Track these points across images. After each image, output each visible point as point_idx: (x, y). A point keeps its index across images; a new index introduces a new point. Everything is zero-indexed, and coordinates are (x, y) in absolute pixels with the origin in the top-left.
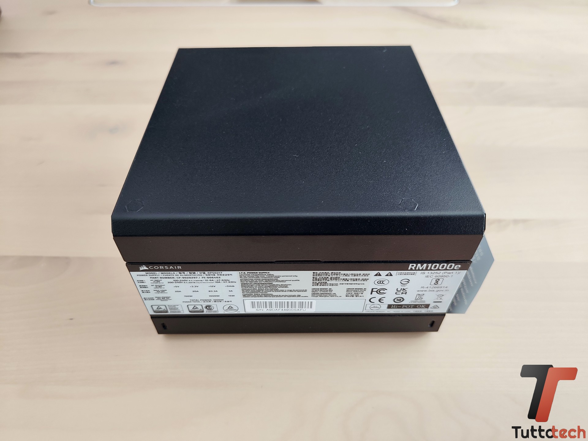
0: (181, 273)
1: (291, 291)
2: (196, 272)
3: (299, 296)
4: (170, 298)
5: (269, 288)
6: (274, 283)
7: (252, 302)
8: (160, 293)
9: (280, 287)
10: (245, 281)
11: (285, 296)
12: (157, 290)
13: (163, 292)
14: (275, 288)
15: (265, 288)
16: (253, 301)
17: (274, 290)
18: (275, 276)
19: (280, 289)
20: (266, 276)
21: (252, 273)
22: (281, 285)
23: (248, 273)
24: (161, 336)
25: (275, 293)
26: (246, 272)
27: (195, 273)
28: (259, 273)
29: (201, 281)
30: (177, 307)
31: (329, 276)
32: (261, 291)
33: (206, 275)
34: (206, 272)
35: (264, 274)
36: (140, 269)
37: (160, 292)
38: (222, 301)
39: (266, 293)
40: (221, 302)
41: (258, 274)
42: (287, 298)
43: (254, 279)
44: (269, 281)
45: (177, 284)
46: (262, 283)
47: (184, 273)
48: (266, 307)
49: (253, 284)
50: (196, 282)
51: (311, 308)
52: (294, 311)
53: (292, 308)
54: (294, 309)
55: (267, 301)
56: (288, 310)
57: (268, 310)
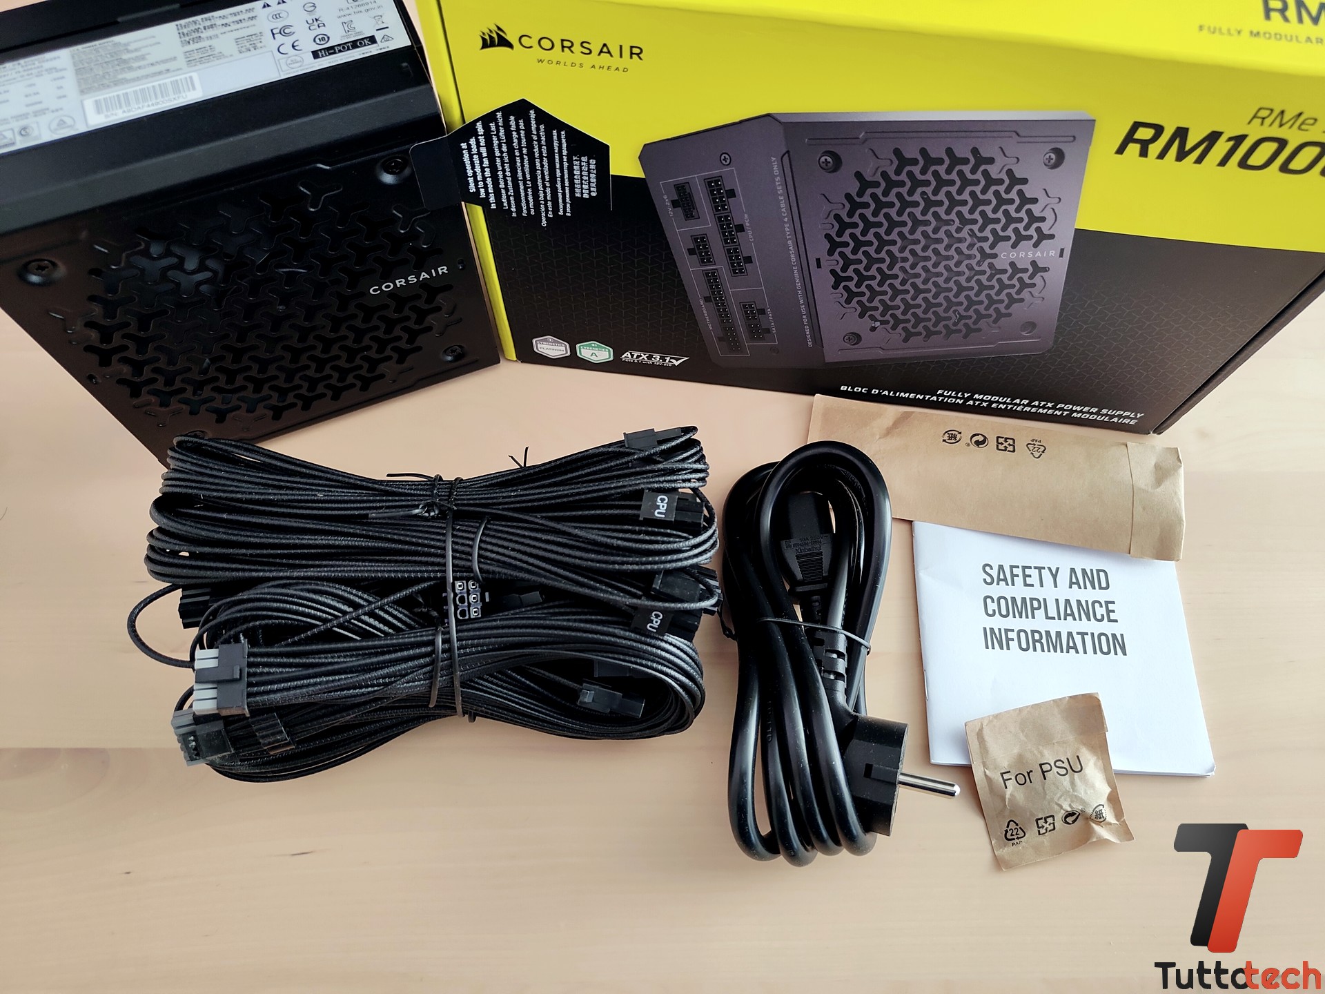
1: (153, 65)
3: (168, 71)
5: (118, 68)
6: (126, 57)
7: (96, 101)
9: (134, 61)
10: (81, 64)
11: (147, 76)
14: (127, 66)
15: (111, 70)
16: (97, 98)
17: (126, 69)
18: (123, 44)
19: (136, 65)
20: (110, 48)
22: (136, 57)
25: (130, 75)
32: (107, 77)
35: (106, 44)
39: (116, 79)
41: (98, 46)
42: (150, 80)
44: (115, 55)
48: (121, 107)
51: (194, 88)
52: (168, 104)
53: (162, 97)
54: (166, 98)
55: (120, 93)
56: (158, 103)
57: (124, 112)
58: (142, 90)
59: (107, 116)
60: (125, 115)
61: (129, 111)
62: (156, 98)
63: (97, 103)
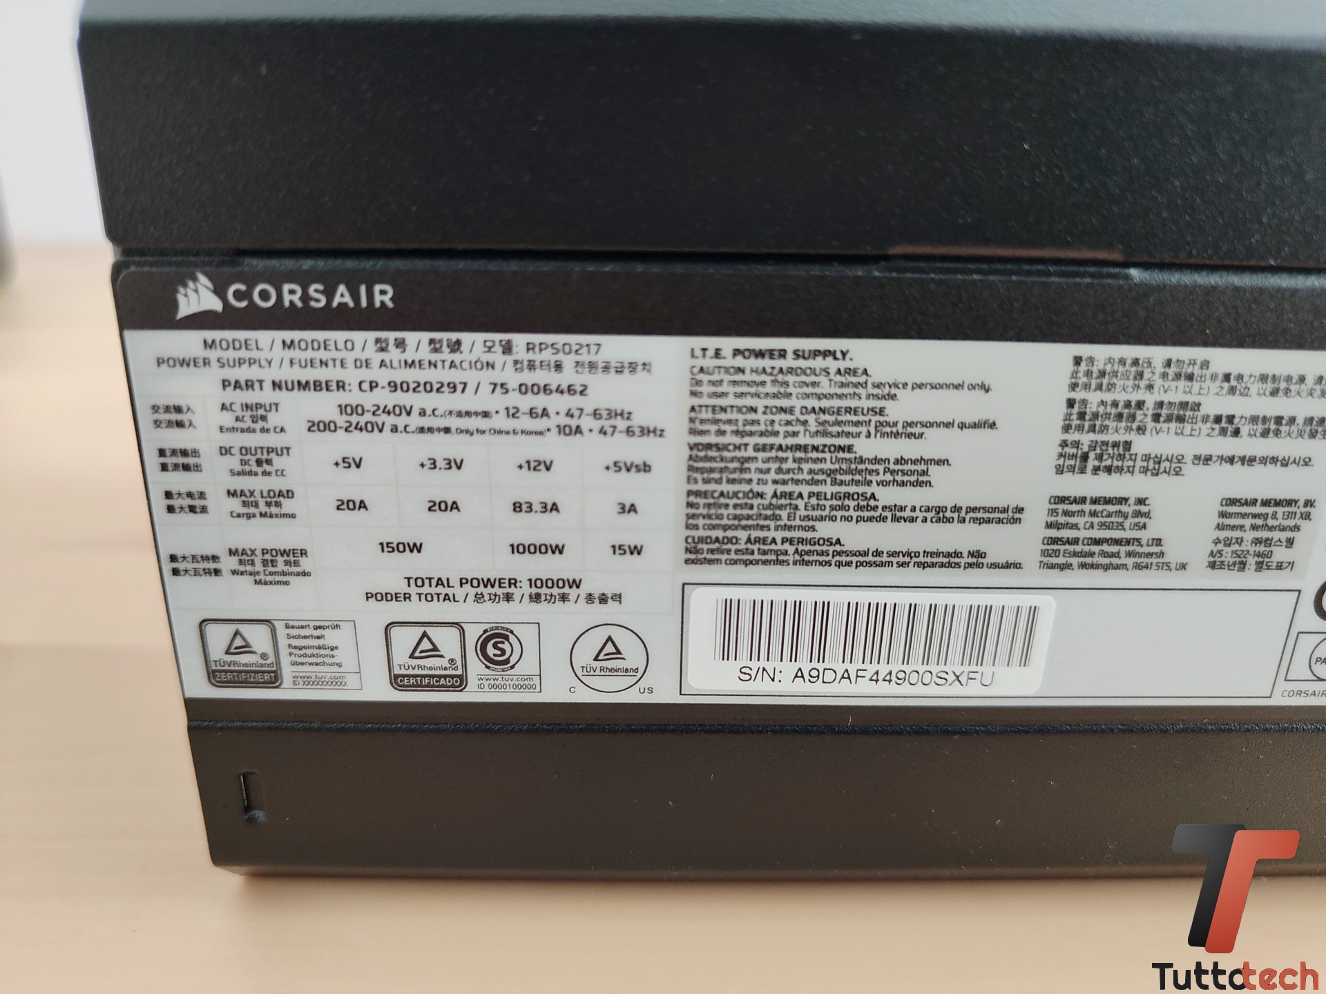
0: (386, 341)
1: (940, 515)
2: (467, 338)
3: (977, 559)
4: (303, 560)
5: (829, 489)
6: (866, 447)
7: (728, 604)
8: (258, 520)
9: (888, 477)
10: (713, 428)
11: (905, 558)
12: (242, 493)
13: (274, 510)
14: (861, 489)
15: (805, 490)
16: (733, 593)
17: (852, 504)
18: (878, 386)
19: (888, 496)
20: (825, 387)
21: (760, 354)
22: (897, 462)
23: (737, 352)
24: (231, 880)
25: (856, 536)
26: (728, 344)
27: (456, 346)
28: (797, 354)
29: (486, 415)
30: (331, 637)
31: (1150, 387)
32: (784, 514)
33: (516, 362)
34: (520, 340)
35: (819, 363)
36: (175, 306)
37: (257, 505)
38: (573, 593)
39: (809, 535)
40: (564, 598)
41: (789, 362)
42: (912, 575)
43: (761, 410)
44: (835, 429)
45: (355, 444)
46: (798, 448)
47: (400, 344)
48: (794, 657)
49: (750, 453)
50: (454, 422)
51: (1025, 661)
52: (933, 690)
53: (926, 660)
54: (935, 669)
55: (809, 597)
56: (903, 679)
57: (799, 674)
58: (876, 611)
59: (745, 674)
60: (801, 687)
61: (815, 677)
62: (906, 659)
63: (730, 609)
